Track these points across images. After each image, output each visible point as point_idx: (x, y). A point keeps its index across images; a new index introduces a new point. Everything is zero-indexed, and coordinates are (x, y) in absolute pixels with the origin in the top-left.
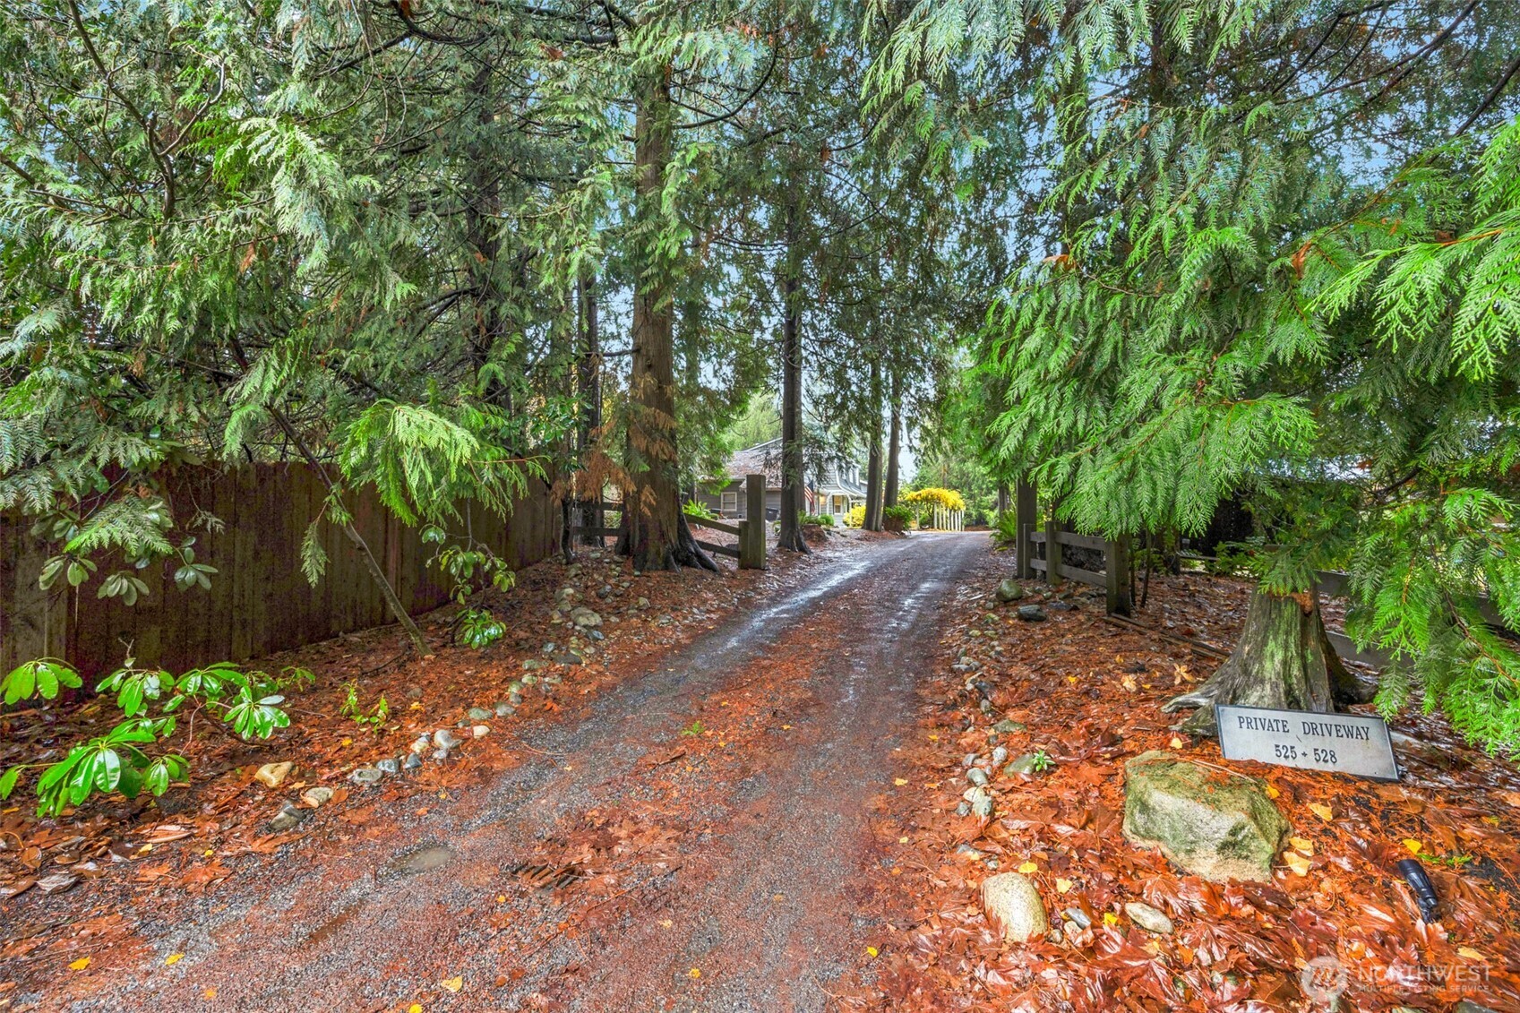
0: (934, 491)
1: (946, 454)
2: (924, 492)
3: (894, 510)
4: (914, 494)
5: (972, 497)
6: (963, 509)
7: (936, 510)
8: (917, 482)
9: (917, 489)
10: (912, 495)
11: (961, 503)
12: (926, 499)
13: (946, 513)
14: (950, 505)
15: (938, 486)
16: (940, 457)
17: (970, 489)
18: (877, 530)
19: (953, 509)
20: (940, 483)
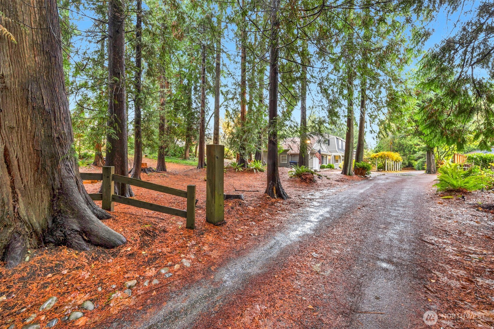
0: (386, 153)
1: (393, 133)
2: (380, 154)
3: (361, 164)
4: (375, 154)
5: (405, 155)
6: (402, 161)
7: (387, 162)
8: (376, 149)
9: (377, 152)
10: (373, 155)
11: (400, 158)
12: (381, 157)
13: (392, 163)
14: (394, 159)
15: (387, 151)
16: (390, 134)
17: (404, 151)
18: (349, 175)
19: (396, 161)
20: (389, 149)
